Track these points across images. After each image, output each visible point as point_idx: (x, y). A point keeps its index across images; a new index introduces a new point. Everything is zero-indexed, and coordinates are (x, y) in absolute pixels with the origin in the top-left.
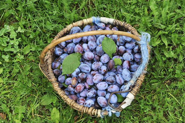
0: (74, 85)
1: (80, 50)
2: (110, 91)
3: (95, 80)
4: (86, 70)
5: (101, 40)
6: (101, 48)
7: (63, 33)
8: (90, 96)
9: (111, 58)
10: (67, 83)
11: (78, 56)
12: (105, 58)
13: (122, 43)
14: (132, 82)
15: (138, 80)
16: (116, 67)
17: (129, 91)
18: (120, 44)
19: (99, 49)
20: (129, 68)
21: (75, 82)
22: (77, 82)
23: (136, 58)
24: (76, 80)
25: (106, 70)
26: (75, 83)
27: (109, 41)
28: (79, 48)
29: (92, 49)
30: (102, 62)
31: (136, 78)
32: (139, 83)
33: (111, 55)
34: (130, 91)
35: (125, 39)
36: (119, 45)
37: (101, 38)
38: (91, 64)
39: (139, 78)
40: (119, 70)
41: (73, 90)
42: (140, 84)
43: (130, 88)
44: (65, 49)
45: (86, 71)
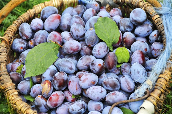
0: (46, 94)
1: (58, 38)
2: (111, 101)
3: (84, 81)
4: (69, 68)
5: (93, 23)
6: (92, 33)
7: (28, 16)
8: (74, 111)
9: (111, 49)
10: (34, 93)
11: (54, 48)
12: (100, 47)
13: (129, 27)
14: (149, 83)
15: (160, 79)
16: (119, 66)
17: (144, 97)
18: (125, 29)
19: (89, 34)
20: (142, 62)
21: (48, 87)
22: (52, 88)
23: (153, 49)
24: (51, 84)
25: (102, 65)
26: (49, 89)
27: (106, 22)
28: (55, 36)
29: (77, 36)
30: (95, 55)
31: (156, 75)
32: (163, 83)
33: (111, 44)
34: (146, 98)
35: (135, 19)
36: (123, 30)
37: (93, 19)
38: (76, 61)
39: (161, 76)
40: (125, 69)
41: (45, 103)
42: (164, 85)
43: (145, 93)
44: (31, 41)
45: (67, 69)
